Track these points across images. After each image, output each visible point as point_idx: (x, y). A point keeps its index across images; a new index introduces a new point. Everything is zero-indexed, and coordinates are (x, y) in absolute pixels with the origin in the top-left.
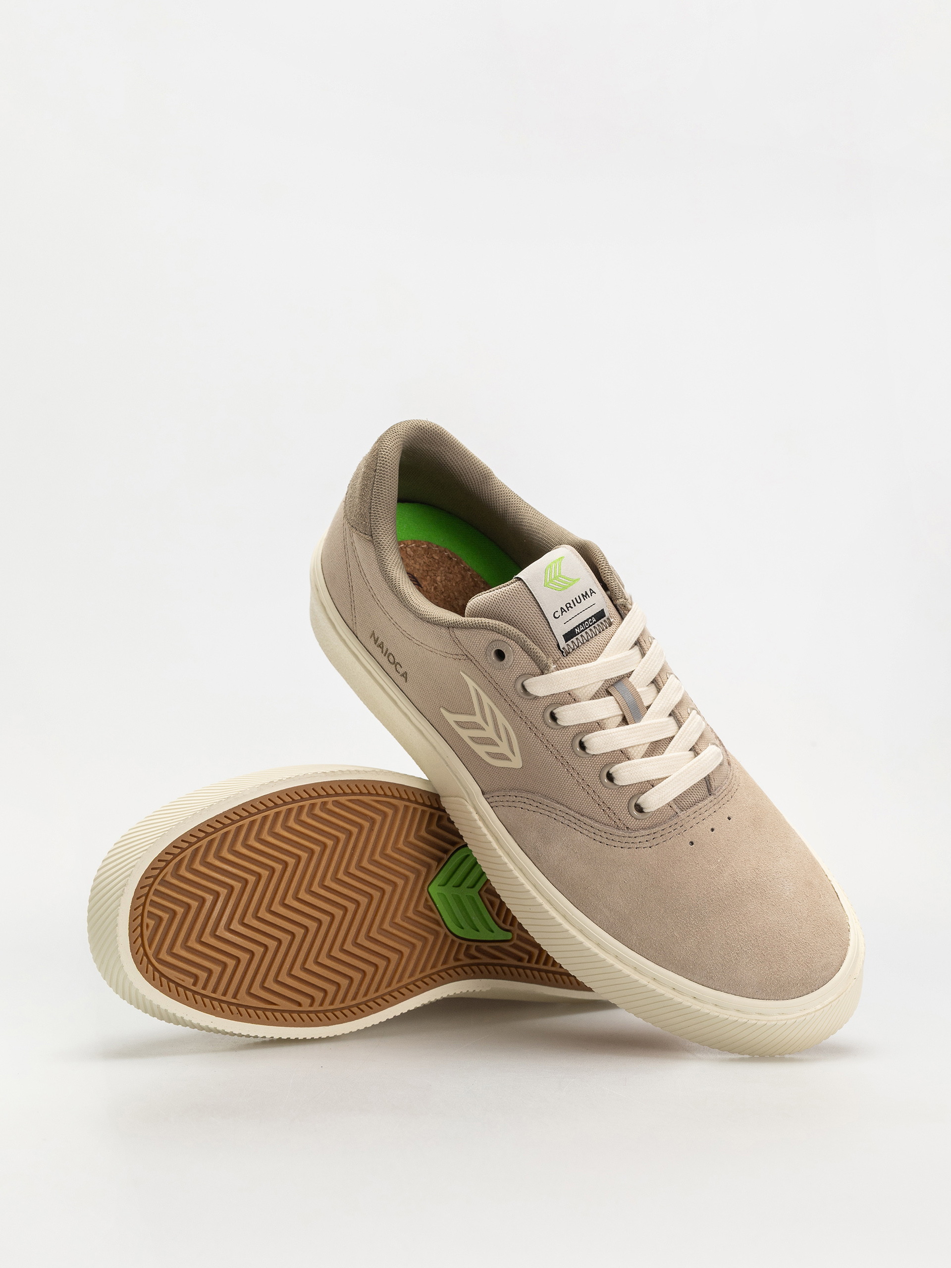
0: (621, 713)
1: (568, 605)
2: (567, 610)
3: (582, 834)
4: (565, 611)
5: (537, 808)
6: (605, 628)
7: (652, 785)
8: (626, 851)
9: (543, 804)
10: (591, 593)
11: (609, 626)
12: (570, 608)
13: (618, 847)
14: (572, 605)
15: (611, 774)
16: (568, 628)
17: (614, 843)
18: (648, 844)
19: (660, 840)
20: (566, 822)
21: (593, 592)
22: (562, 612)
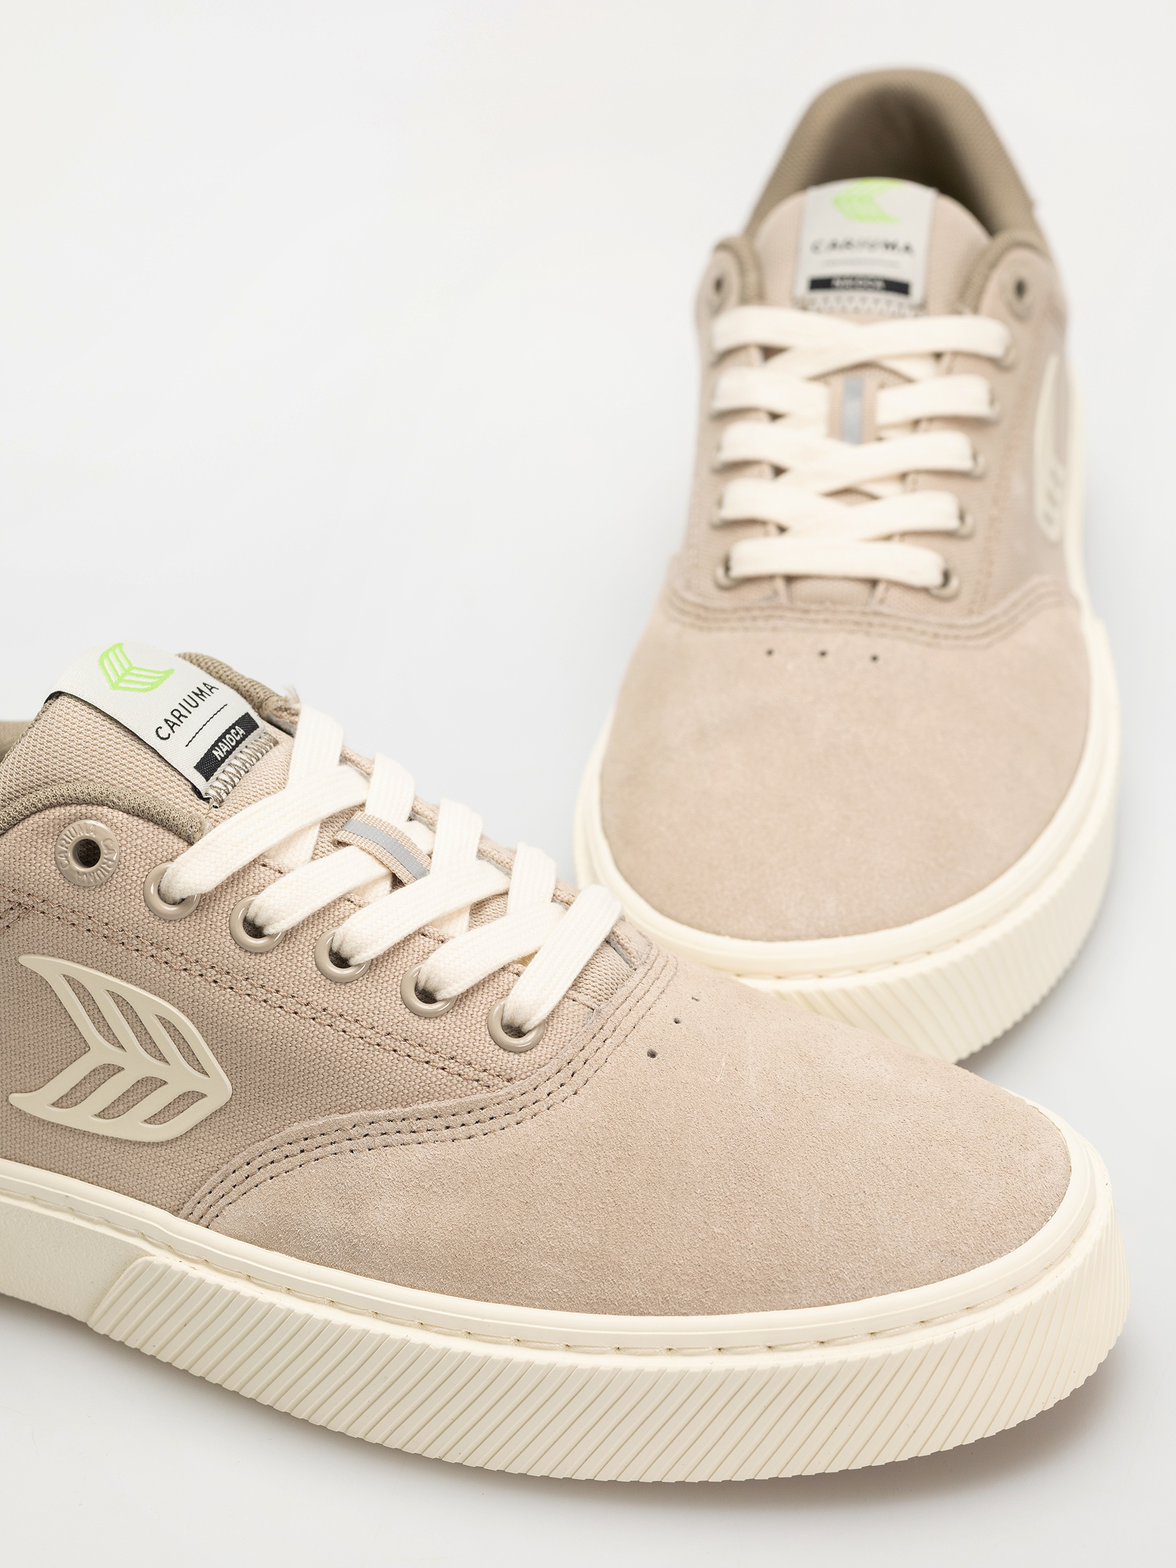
0: (383, 871)
1: (177, 714)
2: (179, 723)
3: (423, 1145)
4: (174, 724)
5: (303, 1154)
6: (268, 748)
7: (517, 974)
8: (529, 1124)
9: (313, 1137)
10: (210, 690)
11: (274, 745)
12: (181, 718)
13: (508, 1125)
14: (184, 712)
15: (424, 990)
16: (199, 751)
17: (495, 1125)
18: (567, 1090)
19: (586, 1072)
20: (379, 1140)
21: (212, 688)
22: (172, 728)
